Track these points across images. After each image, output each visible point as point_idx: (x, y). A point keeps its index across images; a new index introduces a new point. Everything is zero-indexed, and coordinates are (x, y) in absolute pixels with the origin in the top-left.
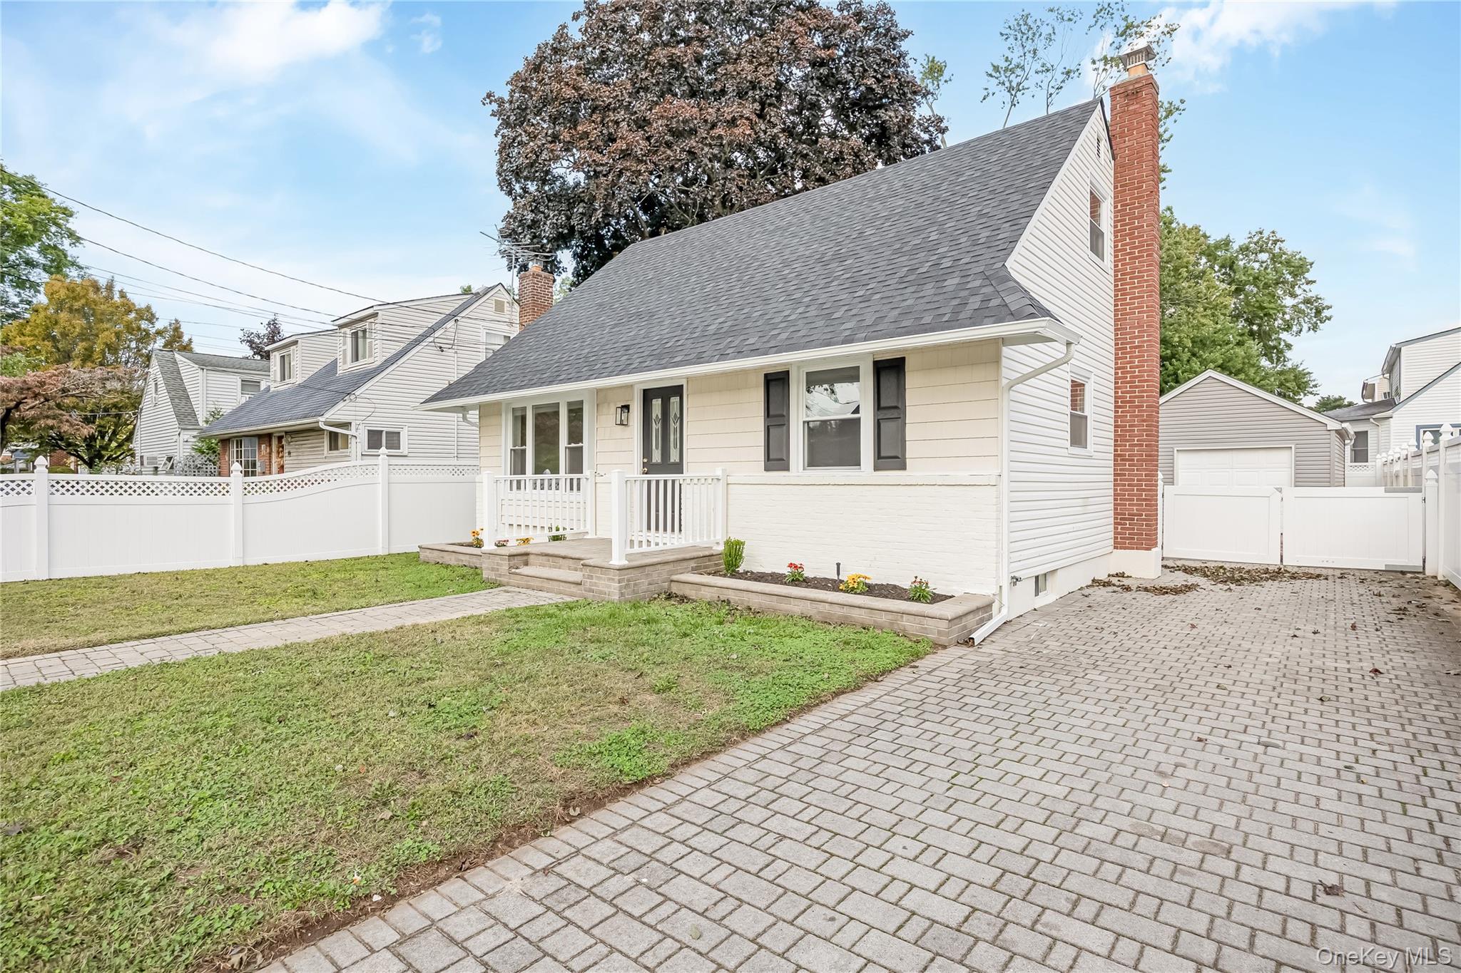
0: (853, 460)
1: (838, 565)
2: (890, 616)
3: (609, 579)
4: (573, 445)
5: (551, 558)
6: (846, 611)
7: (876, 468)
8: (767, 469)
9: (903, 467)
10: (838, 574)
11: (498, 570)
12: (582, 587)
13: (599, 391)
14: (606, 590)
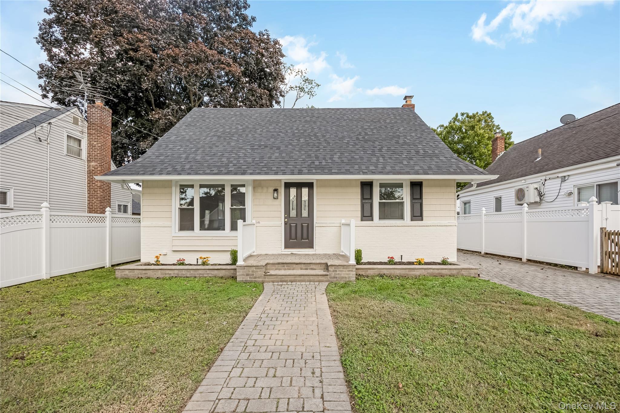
0: (401, 217)
1: (402, 256)
2: (457, 271)
3: (349, 271)
4: (234, 207)
5: (285, 265)
6: (439, 271)
7: (412, 220)
8: (362, 220)
9: (422, 220)
10: (401, 259)
11: (253, 275)
12: (329, 277)
13: (254, 181)
14: (347, 276)
